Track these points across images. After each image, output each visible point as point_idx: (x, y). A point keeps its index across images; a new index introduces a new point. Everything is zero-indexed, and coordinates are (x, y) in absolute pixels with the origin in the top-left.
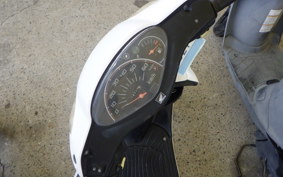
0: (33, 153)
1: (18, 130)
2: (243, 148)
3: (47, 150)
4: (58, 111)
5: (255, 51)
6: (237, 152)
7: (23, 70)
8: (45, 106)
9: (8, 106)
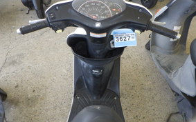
0: (27, 115)
1: (21, 100)
2: (171, 115)
3: (38, 113)
4: (47, 90)
5: (170, 53)
6: (167, 118)
7: (29, 68)
8: (40, 87)
9: (17, 86)
